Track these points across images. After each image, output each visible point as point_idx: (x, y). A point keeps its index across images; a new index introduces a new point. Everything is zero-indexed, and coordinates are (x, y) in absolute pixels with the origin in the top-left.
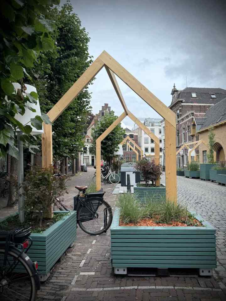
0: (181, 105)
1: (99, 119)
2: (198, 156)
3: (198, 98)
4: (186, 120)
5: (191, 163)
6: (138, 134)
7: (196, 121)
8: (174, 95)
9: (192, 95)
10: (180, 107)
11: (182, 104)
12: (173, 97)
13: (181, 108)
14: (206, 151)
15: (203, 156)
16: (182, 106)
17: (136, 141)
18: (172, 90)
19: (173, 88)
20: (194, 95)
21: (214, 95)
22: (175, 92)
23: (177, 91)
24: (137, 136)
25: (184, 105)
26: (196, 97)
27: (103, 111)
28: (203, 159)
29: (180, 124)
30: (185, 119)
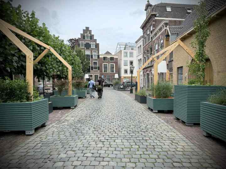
0: (154, 19)
1: (80, 42)
2: (171, 75)
3: (173, 13)
4: (160, 34)
5: (158, 83)
6: (119, 57)
7: (170, 30)
8: (147, 11)
9: (166, 9)
10: (154, 21)
11: (156, 18)
12: (147, 13)
13: (154, 23)
14: (182, 67)
15: (178, 74)
16: (156, 21)
17: (116, 63)
18: (146, 4)
19: (147, 3)
20: (169, 9)
21: (190, 9)
22: (149, 7)
23: (151, 6)
24: (117, 59)
25: (158, 19)
26: (171, 11)
27: (84, 34)
28: (178, 78)
29: (153, 40)
30: (158, 34)
